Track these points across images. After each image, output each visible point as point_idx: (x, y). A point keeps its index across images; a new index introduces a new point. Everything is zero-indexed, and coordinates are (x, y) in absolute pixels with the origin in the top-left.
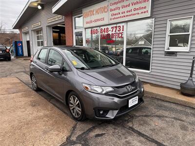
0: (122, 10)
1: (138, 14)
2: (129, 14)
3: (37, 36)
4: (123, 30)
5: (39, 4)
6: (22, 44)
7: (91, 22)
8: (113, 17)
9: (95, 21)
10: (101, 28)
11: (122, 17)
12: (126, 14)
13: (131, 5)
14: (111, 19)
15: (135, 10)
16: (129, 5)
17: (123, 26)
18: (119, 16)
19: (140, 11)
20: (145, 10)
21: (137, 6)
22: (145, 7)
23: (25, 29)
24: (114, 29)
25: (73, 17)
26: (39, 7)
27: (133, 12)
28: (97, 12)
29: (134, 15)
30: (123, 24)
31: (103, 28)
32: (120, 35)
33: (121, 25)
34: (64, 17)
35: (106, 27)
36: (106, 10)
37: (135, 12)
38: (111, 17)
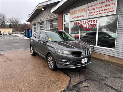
0: (96, 10)
1: (107, 12)
2: (101, 12)
3: (41, 26)
4: (96, 23)
5: (43, 8)
7: (75, 17)
8: (90, 14)
9: (78, 17)
10: (81, 21)
11: (96, 14)
12: (99, 12)
13: (102, 7)
14: (88, 16)
15: (105, 10)
17: (96, 20)
18: (94, 14)
19: (108, 11)
20: (113, 10)
21: (107, 8)
22: (112, 8)
23: (34, 22)
24: (90, 22)
25: (64, 15)
26: (43, 9)
27: (104, 11)
28: (79, 11)
29: (104, 13)
30: (97, 19)
31: (83, 21)
32: (94, 25)
33: (95, 19)
34: (57, 15)
35: (85, 21)
36: (85, 10)
37: (105, 11)
38: (88, 14)
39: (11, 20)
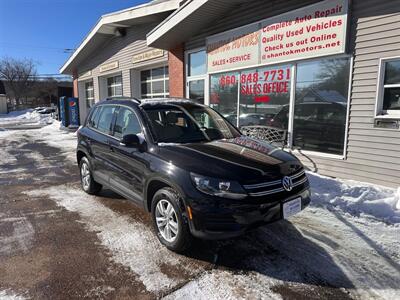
1: (320, 47)
2: (301, 47)
4: (288, 78)
5: (117, 29)
6: (78, 104)
7: (223, 62)
8: (270, 53)
9: (232, 60)
11: (288, 53)
12: (295, 48)
13: (305, 30)
14: (264, 57)
15: (313, 39)
16: (301, 31)
17: (288, 70)
18: (281, 51)
19: (323, 43)
20: (335, 41)
21: (318, 33)
22: (334, 36)
23: (86, 75)
24: (270, 76)
25: (186, 54)
26: (118, 34)
27: (310, 44)
29: (311, 49)
31: (247, 74)
32: (282, 87)
33: (284, 68)
34: (166, 52)
35: (252, 72)
36: (254, 40)
37: (313, 45)
38: (263, 53)
39: (4, 67)
